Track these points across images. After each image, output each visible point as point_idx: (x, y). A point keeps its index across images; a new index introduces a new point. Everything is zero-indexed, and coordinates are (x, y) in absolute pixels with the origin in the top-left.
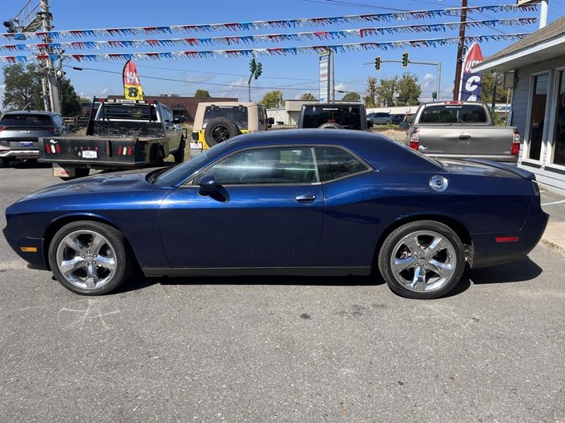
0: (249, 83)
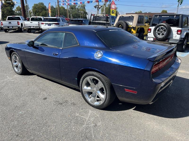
0: (178, 7)
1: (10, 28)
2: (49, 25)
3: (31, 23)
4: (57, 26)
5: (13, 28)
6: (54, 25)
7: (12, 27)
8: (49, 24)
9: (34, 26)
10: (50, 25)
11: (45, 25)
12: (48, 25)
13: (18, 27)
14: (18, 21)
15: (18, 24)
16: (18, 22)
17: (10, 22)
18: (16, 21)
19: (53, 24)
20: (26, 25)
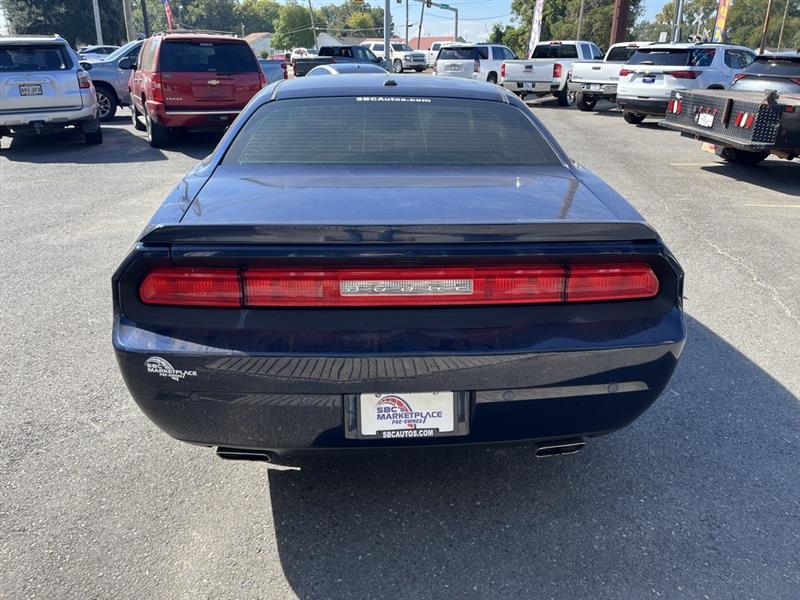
1: (527, 87)
2: (647, 78)
3: (594, 68)
4: (682, 84)
5: (534, 90)
6: (670, 83)
7: (530, 85)
8: (648, 76)
9: (601, 85)
10: (651, 78)
11: (632, 80)
12: (644, 81)
13: (552, 87)
14: (558, 62)
15: (556, 75)
16: (556, 66)
17: (531, 67)
18: (551, 63)
19: (665, 76)
20: (576, 77)
